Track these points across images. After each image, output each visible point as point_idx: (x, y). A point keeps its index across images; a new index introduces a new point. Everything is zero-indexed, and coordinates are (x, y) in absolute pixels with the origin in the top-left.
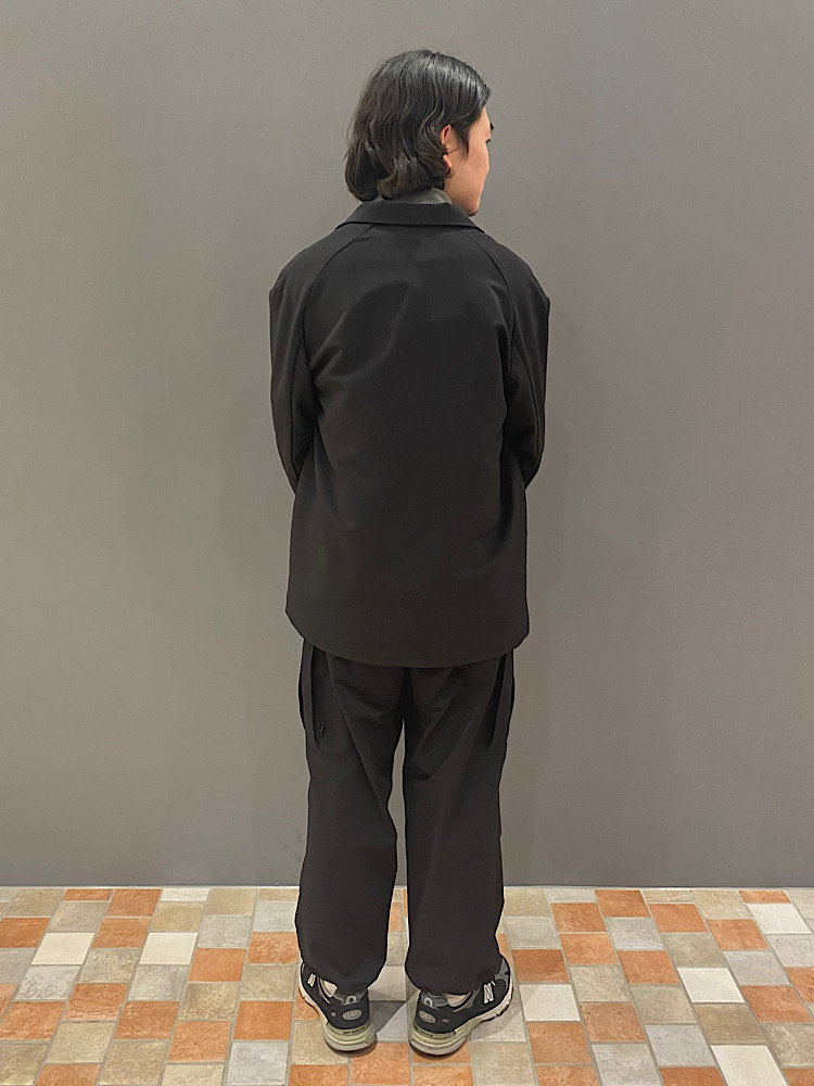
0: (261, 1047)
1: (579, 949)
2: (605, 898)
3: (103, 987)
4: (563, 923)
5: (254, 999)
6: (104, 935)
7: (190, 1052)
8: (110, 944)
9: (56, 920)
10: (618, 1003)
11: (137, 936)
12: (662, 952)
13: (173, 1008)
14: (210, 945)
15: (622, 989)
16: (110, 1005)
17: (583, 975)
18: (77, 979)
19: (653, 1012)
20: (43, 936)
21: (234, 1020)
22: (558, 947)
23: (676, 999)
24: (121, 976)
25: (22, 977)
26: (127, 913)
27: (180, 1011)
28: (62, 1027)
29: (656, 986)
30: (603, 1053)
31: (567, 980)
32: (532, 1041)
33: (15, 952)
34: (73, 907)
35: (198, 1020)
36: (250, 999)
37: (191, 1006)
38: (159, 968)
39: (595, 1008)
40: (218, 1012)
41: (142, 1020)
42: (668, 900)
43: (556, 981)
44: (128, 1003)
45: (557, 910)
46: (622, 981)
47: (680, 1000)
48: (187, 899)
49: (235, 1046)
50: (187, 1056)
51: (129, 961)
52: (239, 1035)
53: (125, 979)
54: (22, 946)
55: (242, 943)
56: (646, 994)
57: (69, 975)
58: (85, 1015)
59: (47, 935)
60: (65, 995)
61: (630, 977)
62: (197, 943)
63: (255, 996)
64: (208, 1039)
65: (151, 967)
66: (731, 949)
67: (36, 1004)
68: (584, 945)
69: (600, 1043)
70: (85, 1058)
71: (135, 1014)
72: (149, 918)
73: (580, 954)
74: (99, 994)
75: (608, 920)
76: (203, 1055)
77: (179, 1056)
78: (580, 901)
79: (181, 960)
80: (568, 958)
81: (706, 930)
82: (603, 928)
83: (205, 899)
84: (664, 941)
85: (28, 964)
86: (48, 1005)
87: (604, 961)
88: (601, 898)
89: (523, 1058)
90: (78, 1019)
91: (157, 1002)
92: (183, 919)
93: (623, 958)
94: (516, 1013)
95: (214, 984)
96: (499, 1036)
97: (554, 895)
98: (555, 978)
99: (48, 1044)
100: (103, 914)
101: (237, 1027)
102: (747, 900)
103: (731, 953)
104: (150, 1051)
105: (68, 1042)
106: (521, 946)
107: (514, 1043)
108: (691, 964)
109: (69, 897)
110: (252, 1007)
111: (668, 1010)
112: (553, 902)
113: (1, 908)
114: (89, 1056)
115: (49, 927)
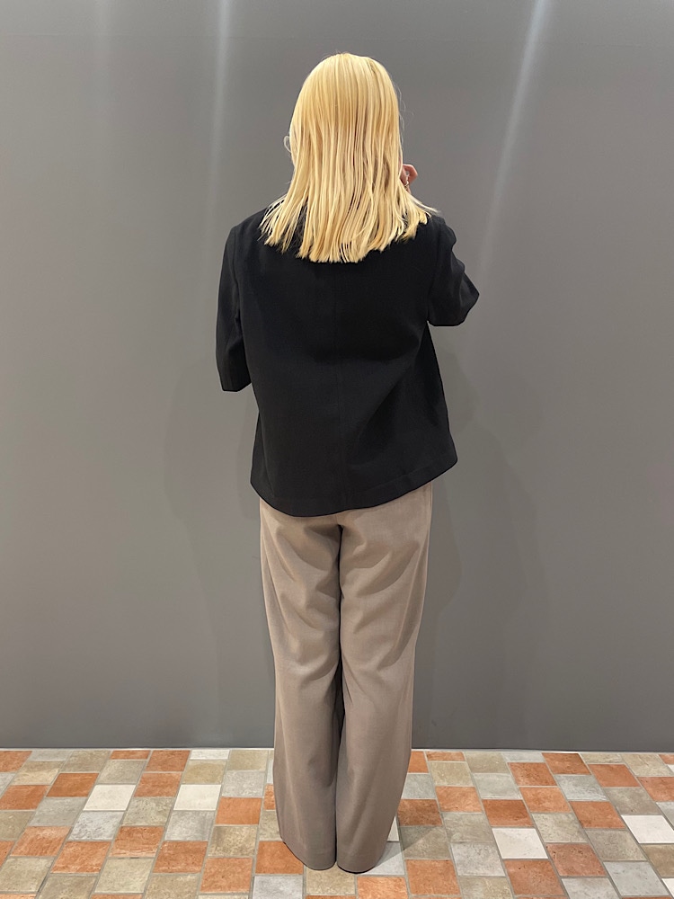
0: (280, 880)
1: (538, 801)
2: (551, 760)
3: (143, 829)
4: (520, 778)
5: (270, 839)
6: (144, 787)
7: (219, 884)
8: (149, 793)
9: (104, 775)
10: (577, 844)
11: (171, 787)
12: (606, 802)
13: (203, 847)
14: (232, 794)
15: (579, 832)
16: (147, 844)
17: (544, 820)
18: (121, 822)
19: (609, 852)
20: (93, 787)
21: (255, 856)
22: (519, 797)
23: (625, 841)
24: (157, 820)
25: (75, 821)
26: (164, 769)
27: (209, 848)
28: (108, 863)
29: (606, 829)
30: (572, 885)
31: (531, 825)
32: (510, 875)
33: (69, 800)
34: (118, 764)
35: (224, 857)
36: (267, 839)
37: (218, 845)
38: (191, 813)
39: (559, 848)
40: (241, 850)
41: (175, 857)
43: (522, 826)
44: (164, 843)
45: (514, 768)
46: (577, 826)
47: (629, 841)
48: (212, 758)
49: (257, 879)
50: (216, 888)
51: (165, 808)
52: (260, 870)
53: (161, 823)
54: (75, 796)
55: (259, 793)
56: (600, 837)
57: (115, 820)
58: (128, 854)
59: (97, 789)
60: (111, 835)
61: (583, 823)
62: (221, 793)
63: (272, 837)
64: (234, 873)
65: (183, 813)
66: (663, 800)
67: (86, 843)
68: (539, 796)
69: (568, 877)
70: (128, 889)
71: (171, 852)
72: (180, 773)
73: (539, 804)
74: (139, 835)
75: (557, 777)
76: (230, 887)
77: (210, 887)
78: (532, 761)
79: (208, 807)
80: (529, 807)
81: (638, 785)
82: (554, 783)
83: (227, 758)
84: (606, 793)
85: (80, 810)
86: (97, 845)
87: (560, 808)
88: (548, 759)
89: (505, 891)
90: (122, 856)
91: (188, 842)
92: (209, 774)
93: (575, 806)
94: (493, 852)
95: (237, 826)
96: (481, 871)
97: (509, 756)
98: (521, 823)
99: (97, 877)
100: (143, 770)
101: (258, 863)
102: (667, 761)
103: (663, 804)
104: (184, 884)
105: (114, 877)
106: (489, 796)
107: (495, 877)
108: (632, 812)
109: (115, 756)
110: (269, 846)
111: (620, 850)
112: (510, 761)
113: (58, 765)
114: (131, 887)
115: (98, 781)
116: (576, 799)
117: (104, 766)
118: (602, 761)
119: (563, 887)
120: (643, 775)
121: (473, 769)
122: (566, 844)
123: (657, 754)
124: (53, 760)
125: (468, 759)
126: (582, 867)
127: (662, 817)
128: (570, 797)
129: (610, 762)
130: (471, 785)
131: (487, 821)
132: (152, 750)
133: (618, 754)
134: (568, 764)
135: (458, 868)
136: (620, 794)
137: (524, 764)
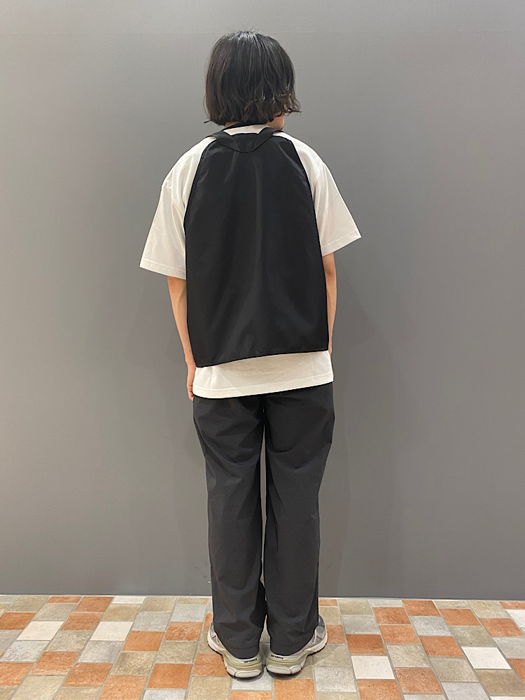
0: (166, 693)
1: (393, 635)
2: (409, 605)
3: (62, 654)
4: (381, 619)
5: (165, 662)
6: (70, 623)
7: (115, 695)
8: (73, 628)
9: (41, 613)
10: (421, 668)
11: (92, 623)
12: (450, 637)
13: (108, 668)
14: (140, 629)
15: (424, 659)
16: (63, 665)
17: (396, 650)
18: (46, 649)
19: (447, 674)
20: (29, 623)
21: (149, 675)
22: (378, 633)
23: (463, 667)
24: (77, 647)
25: (8, 647)
26: (88, 610)
27: (113, 669)
28: (28, 679)
29: (447, 658)
31: (385, 653)
32: (360, 691)
33: (7, 632)
34: (53, 606)
35: (124, 675)
36: (162, 662)
37: (121, 667)
39: (405, 671)
40: (139, 670)
41: (83, 674)
43: (377, 654)
44: (77, 664)
45: (377, 611)
46: (423, 654)
47: (465, 667)
48: (130, 602)
49: (147, 692)
50: (112, 698)
51: (84, 638)
52: (150, 686)
53: (78, 649)
54: (13, 629)
55: (163, 628)
56: (441, 663)
57: (41, 647)
58: (46, 672)
59: (32, 623)
60: (35, 658)
61: (428, 652)
62: (131, 628)
63: (167, 661)
64: (129, 687)
65: (98, 642)
67: (13, 664)
68: (396, 632)
69: (409, 694)
71: (81, 671)
72: (102, 613)
73: (394, 639)
74: (58, 658)
75: (411, 618)
76: (123, 698)
77: (106, 698)
78: (393, 606)
79: (119, 638)
80: (385, 640)
81: (479, 625)
82: (409, 622)
83: (142, 603)
84: (451, 631)
85: (15, 640)
86: (21, 665)
87: (410, 642)
88: (407, 605)
90: (40, 674)
91: (97, 663)
92: (124, 614)
93: (424, 640)
94: (349, 674)
95: (139, 653)
96: (336, 688)
97: (374, 603)
98: (376, 652)
99: (15, 689)
100: (72, 611)
101: (150, 680)
102: (505, 607)
103: (498, 639)
104: (87, 695)
105: (30, 688)
106: (353, 632)
107: (347, 693)
108: (471, 645)
109: (52, 601)
110: (163, 667)
111: (457, 673)
112: (374, 606)
113: (4, 607)
114: (43, 696)
115: (34, 618)
116: (425, 634)
117: (41, 608)
118: (451, 607)
120: (483, 617)
121: (342, 612)
122: (411, 669)
123: (498, 602)
124: (2, 603)
125: (340, 605)
126: (423, 686)
127: (496, 648)
128: (421, 633)
129: (458, 607)
130: (340, 623)
131: (348, 650)
132: (83, 596)
133: (465, 601)
134: (422, 608)
135: (317, 686)
136: (462, 630)
137: (385, 608)
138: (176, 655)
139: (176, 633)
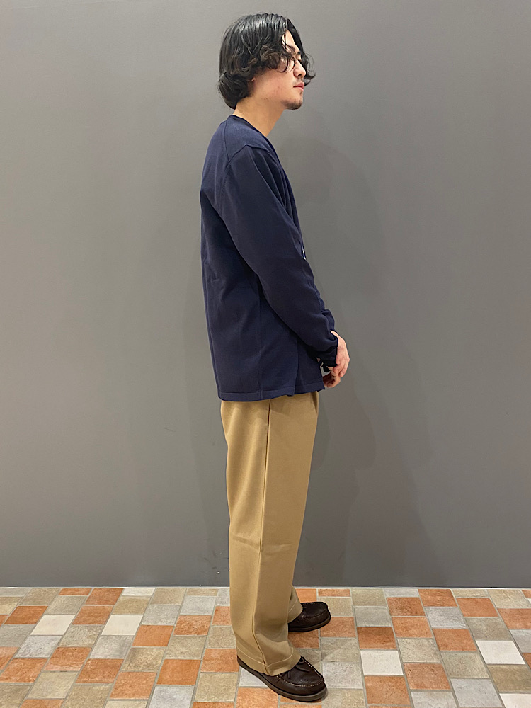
0: (175, 690)
1: (406, 628)
2: (426, 595)
3: (75, 649)
4: (394, 610)
5: (174, 658)
6: (81, 617)
7: (126, 692)
8: (85, 622)
9: (52, 607)
10: (433, 664)
11: (103, 617)
12: (465, 630)
13: (119, 664)
14: (150, 623)
15: (435, 654)
16: (76, 661)
17: (407, 645)
18: (58, 644)
19: (457, 670)
20: (41, 617)
21: (159, 671)
22: (390, 625)
23: (474, 662)
24: (91, 642)
25: (23, 642)
26: (99, 603)
27: (123, 665)
28: (43, 675)
29: (459, 652)
30: (418, 698)
31: (395, 647)
32: (367, 688)
33: (21, 627)
34: (64, 599)
35: (134, 671)
36: (171, 658)
37: (131, 662)
39: (415, 667)
40: (148, 666)
41: (95, 671)
42: (470, 596)
43: (388, 648)
44: (89, 660)
45: (390, 601)
46: (435, 649)
47: (477, 662)
48: (140, 594)
49: (157, 689)
50: (123, 695)
51: (95, 633)
52: (160, 682)
53: (90, 644)
54: (26, 623)
55: (172, 622)
56: (452, 658)
57: (54, 642)
58: (59, 668)
59: (45, 618)
60: (48, 654)
61: (441, 646)
62: (141, 621)
63: (176, 656)
64: (139, 684)
65: (108, 637)
66: (516, 628)
67: (28, 659)
68: (409, 624)
69: (417, 690)
70: (54, 695)
71: (93, 667)
72: (112, 606)
73: (406, 632)
74: (71, 654)
75: (426, 609)
76: (134, 695)
77: (117, 695)
78: (407, 596)
79: (129, 632)
80: (396, 633)
81: (497, 615)
82: (423, 614)
83: (151, 594)
84: (466, 623)
85: (29, 635)
86: (35, 661)
87: (423, 635)
88: (422, 594)
89: (360, 701)
90: (54, 670)
91: (108, 659)
92: (136, 607)
93: (436, 633)
94: (357, 669)
95: (149, 648)
96: (342, 685)
97: (389, 592)
98: (386, 646)
99: (31, 686)
100: (83, 603)
101: (161, 676)
102: (527, 595)
103: (515, 631)
104: (98, 692)
105: (45, 685)
106: (364, 625)
107: (354, 689)
108: (486, 638)
109: (63, 593)
110: (172, 663)
111: (468, 668)
112: (388, 596)
113: (18, 600)
114: (57, 694)
115: (47, 612)
116: (439, 627)
117: (53, 601)
119: (410, 698)
120: (503, 607)
121: (354, 603)
122: (421, 664)
124: (15, 596)
125: (353, 594)
126: (431, 682)
127: (512, 642)
128: (434, 626)
129: (477, 596)
130: (352, 615)
131: (357, 645)
132: (93, 588)
134: (438, 598)
136: (479, 622)
137: (400, 598)
138: (185, 650)
139: (186, 627)
